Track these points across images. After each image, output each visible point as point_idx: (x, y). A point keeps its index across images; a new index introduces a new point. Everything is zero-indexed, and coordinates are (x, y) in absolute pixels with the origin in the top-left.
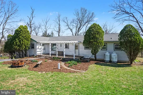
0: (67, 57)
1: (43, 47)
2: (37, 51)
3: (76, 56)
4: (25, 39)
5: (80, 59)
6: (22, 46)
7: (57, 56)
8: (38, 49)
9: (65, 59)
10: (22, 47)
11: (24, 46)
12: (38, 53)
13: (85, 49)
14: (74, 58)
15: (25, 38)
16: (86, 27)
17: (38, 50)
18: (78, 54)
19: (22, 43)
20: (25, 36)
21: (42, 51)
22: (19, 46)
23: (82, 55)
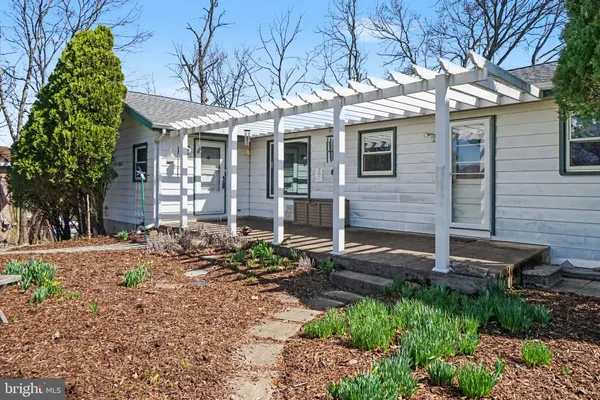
0: (367, 250)
1: (212, 169)
2: (163, 192)
3: (457, 244)
4: (80, 107)
5: (515, 272)
6: (56, 153)
7: (280, 235)
8: (169, 179)
9: (341, 264)
10: (58, 163)
11: (72, 153)
12: (165, 208)
13: (563, 172)
14: (442, 260)
15: (81, 100)
16: (538, 49)
17: (166, 188)
18: (485, 223)
19: (61, 136)
20: (82, 90)
21: (202, 196)
22: (40, 156)
23: (535, 240)
